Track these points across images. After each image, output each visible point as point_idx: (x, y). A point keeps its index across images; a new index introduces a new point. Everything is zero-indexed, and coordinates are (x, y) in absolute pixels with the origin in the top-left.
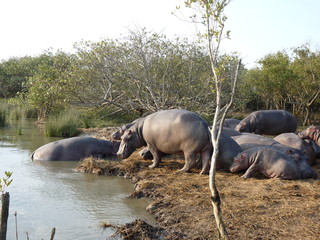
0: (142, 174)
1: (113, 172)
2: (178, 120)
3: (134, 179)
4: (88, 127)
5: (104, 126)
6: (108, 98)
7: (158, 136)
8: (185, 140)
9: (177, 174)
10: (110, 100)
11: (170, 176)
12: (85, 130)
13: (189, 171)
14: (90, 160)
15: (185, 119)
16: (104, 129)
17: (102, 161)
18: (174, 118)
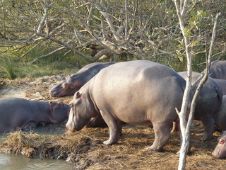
0: (93, 154)
1: (50, 153)
2: (140, 77)
3: (82, 162)
4: (13, 77)
5: (38, 75)
6: (42, 29)
7: (113, 101)
8: (153, 104)
9: (144, 154)
10: (46, 30)
11: (134, 157)
12: (9, 81)
13: (161, 150)
14: (17, 134)
15: (150, 74)
16: (38, 80)
17: (36, 135)
18: (136, 75)
